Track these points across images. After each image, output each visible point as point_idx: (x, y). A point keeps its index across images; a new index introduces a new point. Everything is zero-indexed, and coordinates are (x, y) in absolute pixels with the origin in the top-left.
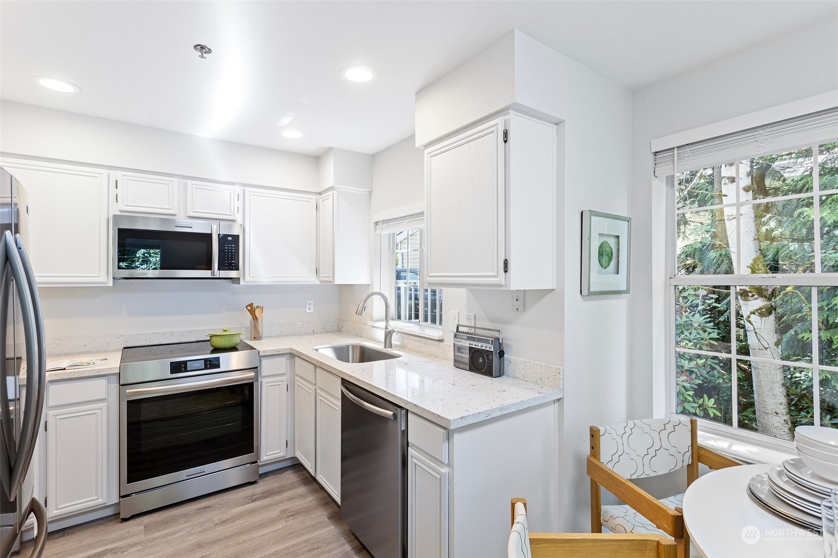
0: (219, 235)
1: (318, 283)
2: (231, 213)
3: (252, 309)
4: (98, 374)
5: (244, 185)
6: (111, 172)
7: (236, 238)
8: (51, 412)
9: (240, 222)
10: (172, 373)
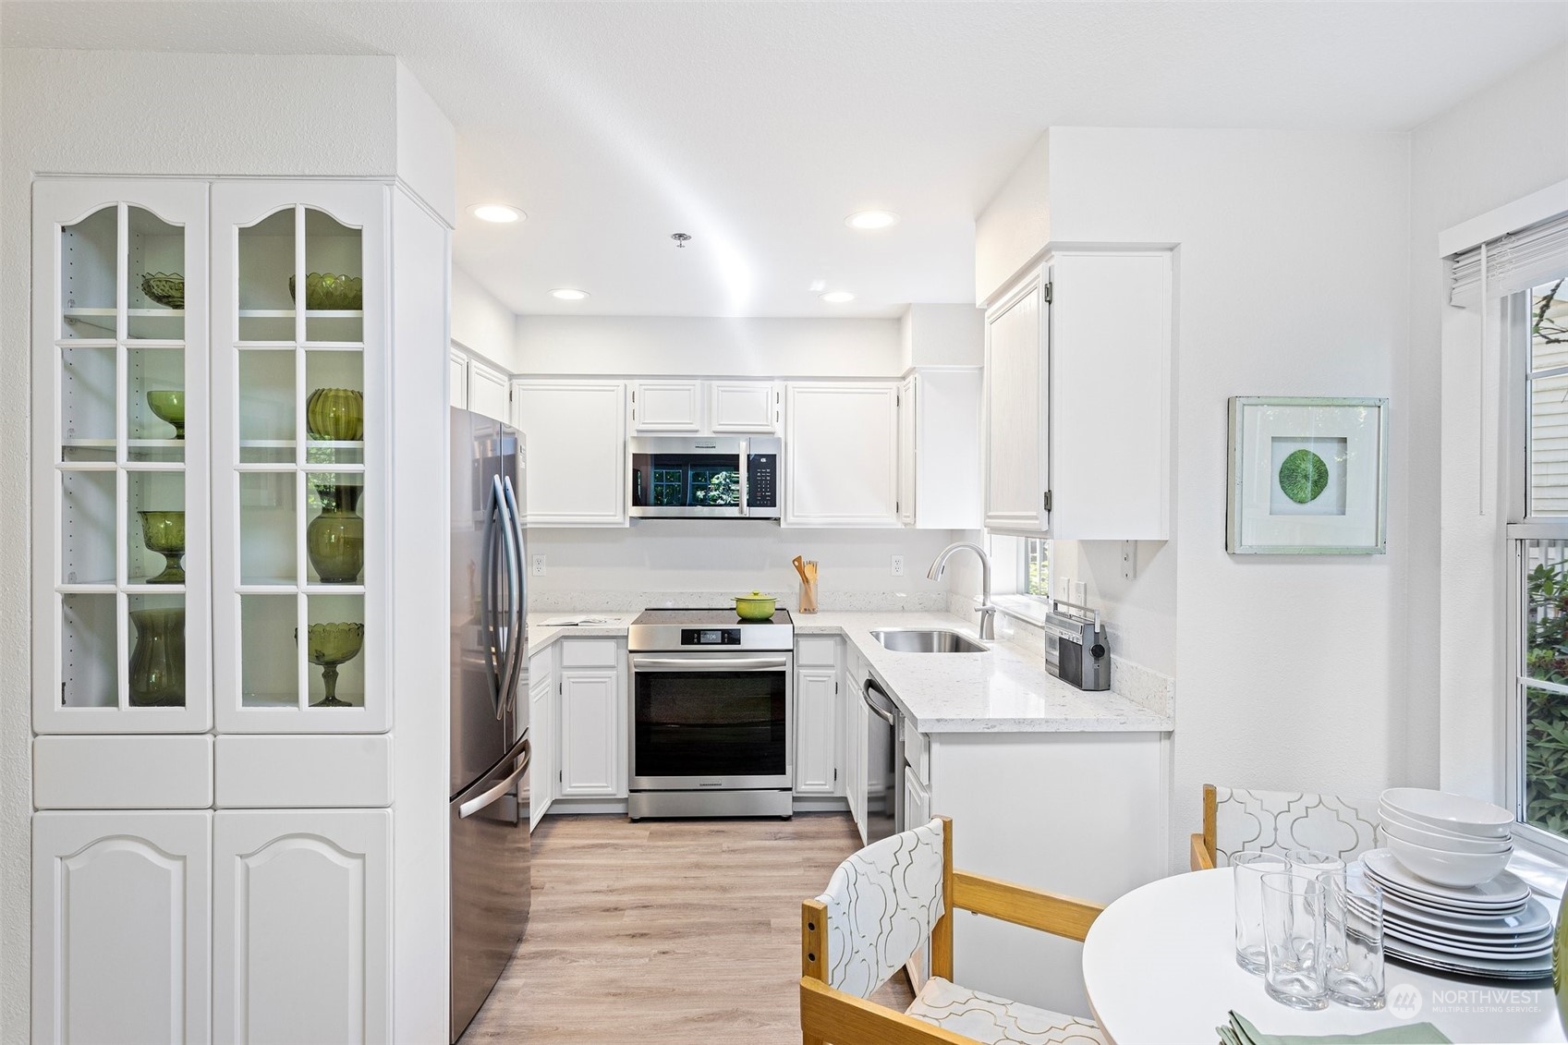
0: (748, 456)
1: (900, 526)
2: (767, 421)
3: (799, 565)
4: (607, 634)
5: (786, 379)
6: (627, 382)
7: (772, 459)
8: (566, 673)
9: (780, 434)
10: (683, 643)
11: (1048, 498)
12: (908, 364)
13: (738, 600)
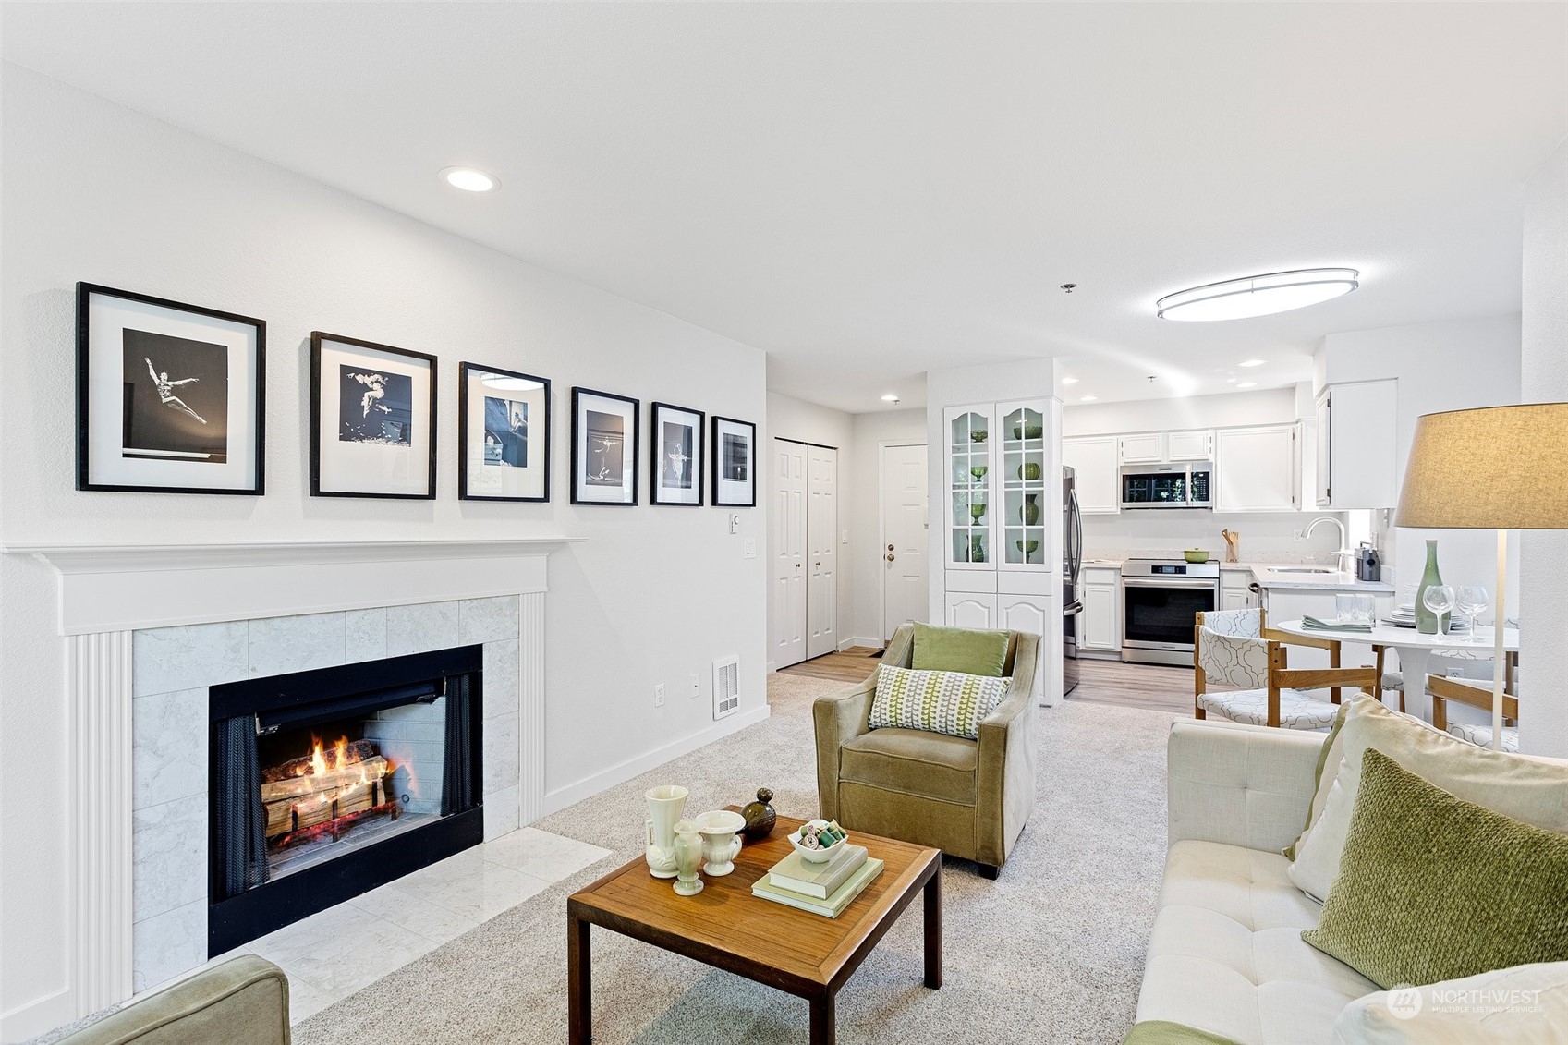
0: (1192, 473)
2: (1204, 453)
3: (1226, 534)
4: (1109, 567)
5: (1216, 429)
6: (1118, 437)
7: (1208, 474)
8: (1087, 586)
9: (1212, 460)
10: (1153, 572)
11: (1329, 491)
12: (1297, 418)
13: (1186, 552)
